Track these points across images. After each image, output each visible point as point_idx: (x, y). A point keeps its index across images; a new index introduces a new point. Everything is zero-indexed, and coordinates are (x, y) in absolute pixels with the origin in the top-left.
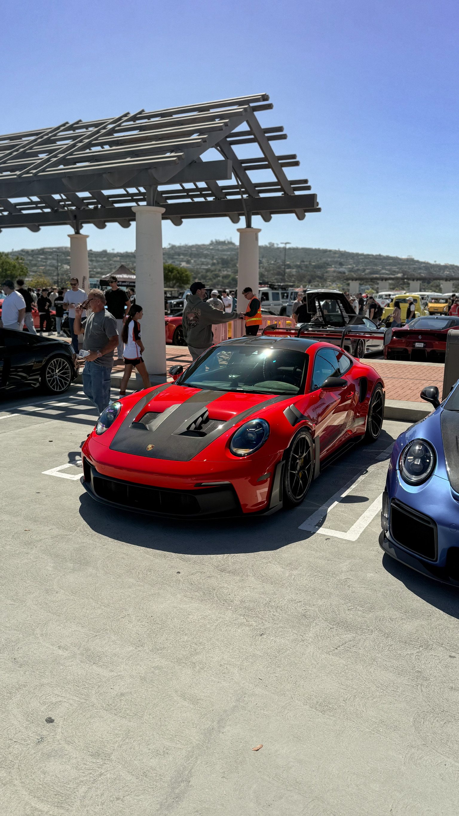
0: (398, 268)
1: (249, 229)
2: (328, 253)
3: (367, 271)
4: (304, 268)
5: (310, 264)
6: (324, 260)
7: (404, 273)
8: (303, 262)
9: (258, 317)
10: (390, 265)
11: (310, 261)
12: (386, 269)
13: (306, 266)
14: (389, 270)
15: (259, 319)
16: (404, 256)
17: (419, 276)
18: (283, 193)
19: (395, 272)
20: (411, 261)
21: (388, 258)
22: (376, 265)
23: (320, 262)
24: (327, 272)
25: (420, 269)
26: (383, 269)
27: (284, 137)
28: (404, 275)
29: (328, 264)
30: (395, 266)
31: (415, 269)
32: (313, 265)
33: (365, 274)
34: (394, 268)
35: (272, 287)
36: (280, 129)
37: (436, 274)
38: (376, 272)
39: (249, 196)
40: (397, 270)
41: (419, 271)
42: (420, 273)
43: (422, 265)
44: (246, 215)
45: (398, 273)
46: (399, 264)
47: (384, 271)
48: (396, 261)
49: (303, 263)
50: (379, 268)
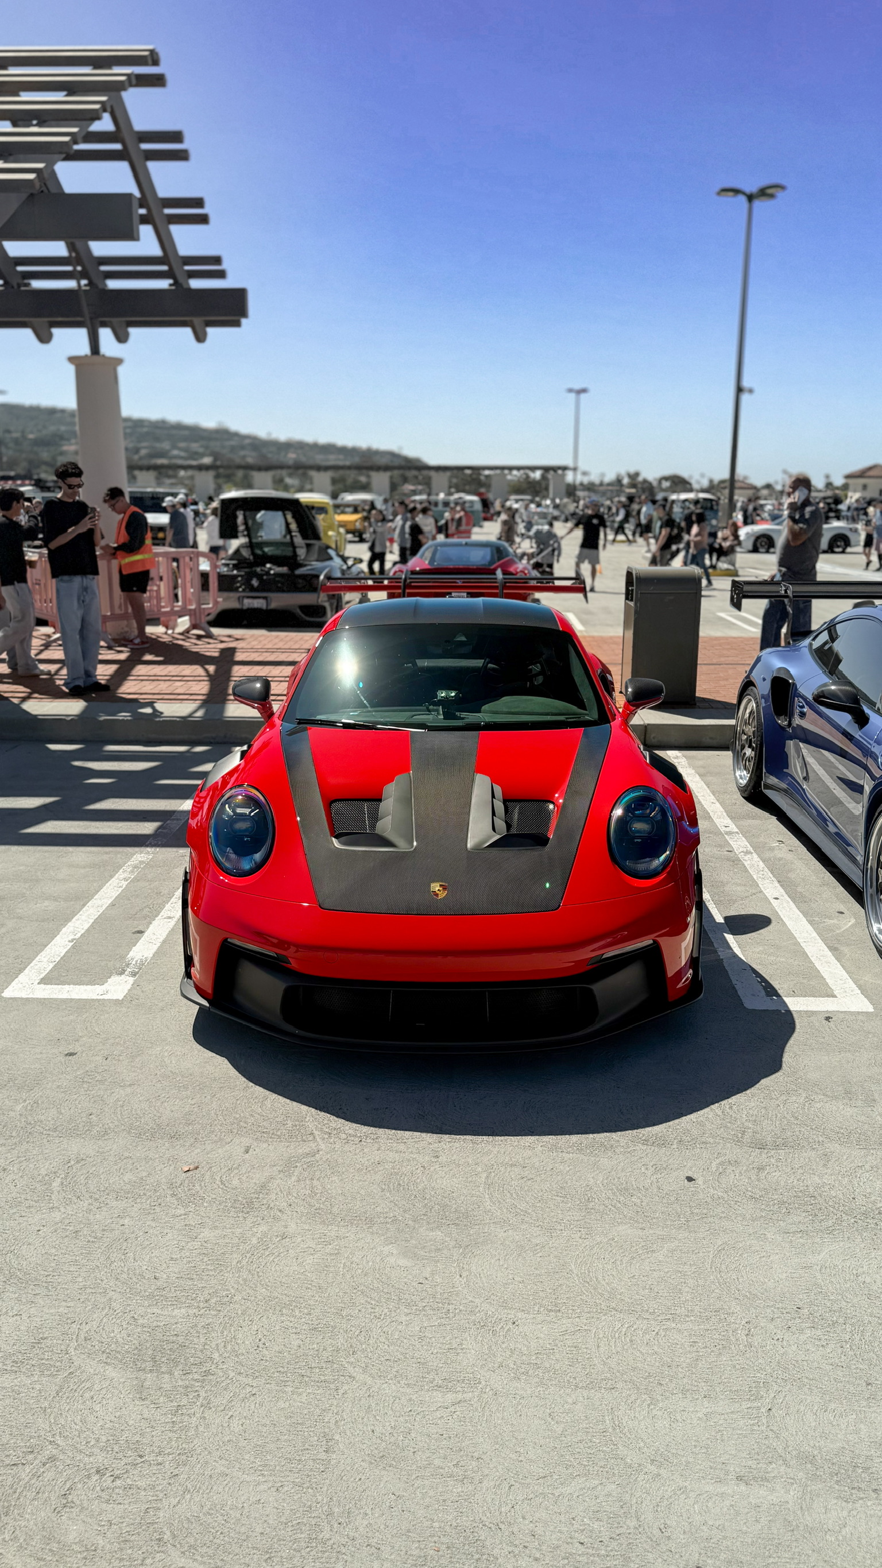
0: (202, 446)
1: (95, 357)
2: (58, 415)
3: (143, 452)
4: (11, 445)
5: (24, 437)
6: (52, 429)
7: (216, 456)
8: (8, 431)
9: (146, 553)
10: (186, 439)
11: (23, 432)
12: (180, 449)
13: (16, 441)
14: (186, 450)
15: (146, 556)
16: (209, 423)
17: (243, 463)
18: (171, 281)
19: (196, 453)
20: (222, 434)
21: (179, 427)
22: (158, 439)
23: (44, 432)
24: (62, 453)
25: (243, 448)
26: (174, 447)
27: (182, 156)
28: (215, 460)
29: (62, 438)
30: (196, 441)
31: (233, 449)
32: (31, 439)
33: (141, 458)
34: (195, 446)
35: (41, 484)
36: (176, 136)
37: (274, 458)
38: (162, 454)
39: (90, 284)
40: (201, 450)
41: (242, 453)
42: (244, 457)
43: (247, 441)
44: (90, 326)
45: (203, 455)
46: (203, 438)
47: (175, 452)
48: (195, 433)
49: (7, 435)
50: (166, 445)
